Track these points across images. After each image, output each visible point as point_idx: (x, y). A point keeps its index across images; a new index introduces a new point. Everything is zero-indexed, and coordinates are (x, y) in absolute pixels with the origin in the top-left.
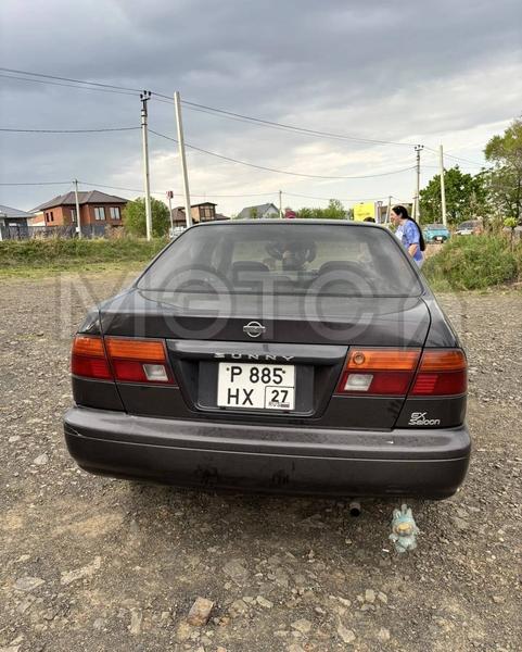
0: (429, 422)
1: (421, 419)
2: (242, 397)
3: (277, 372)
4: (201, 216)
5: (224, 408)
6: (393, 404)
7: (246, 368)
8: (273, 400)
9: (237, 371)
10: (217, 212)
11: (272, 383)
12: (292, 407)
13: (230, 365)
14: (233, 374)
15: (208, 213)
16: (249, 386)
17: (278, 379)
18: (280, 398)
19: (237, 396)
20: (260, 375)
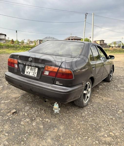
0: (60, 84)
1: (58, 83)
2: (29, 73)
3: (35, 69)
4: (100, 43)
5: (26, 75)
6: (53, 79)
7: (30, 67)
8: (33, 74)
9: (29, 68)
10: (104, 42)
11: (33, 71)
12: (36, 76)
13: (28, 66)
14: (28, 68)
15: (102, 42)
16: (30, 71)
17: (35, 70)
18: (34, 74)
19: (28, 73)
20: (32, 69)
